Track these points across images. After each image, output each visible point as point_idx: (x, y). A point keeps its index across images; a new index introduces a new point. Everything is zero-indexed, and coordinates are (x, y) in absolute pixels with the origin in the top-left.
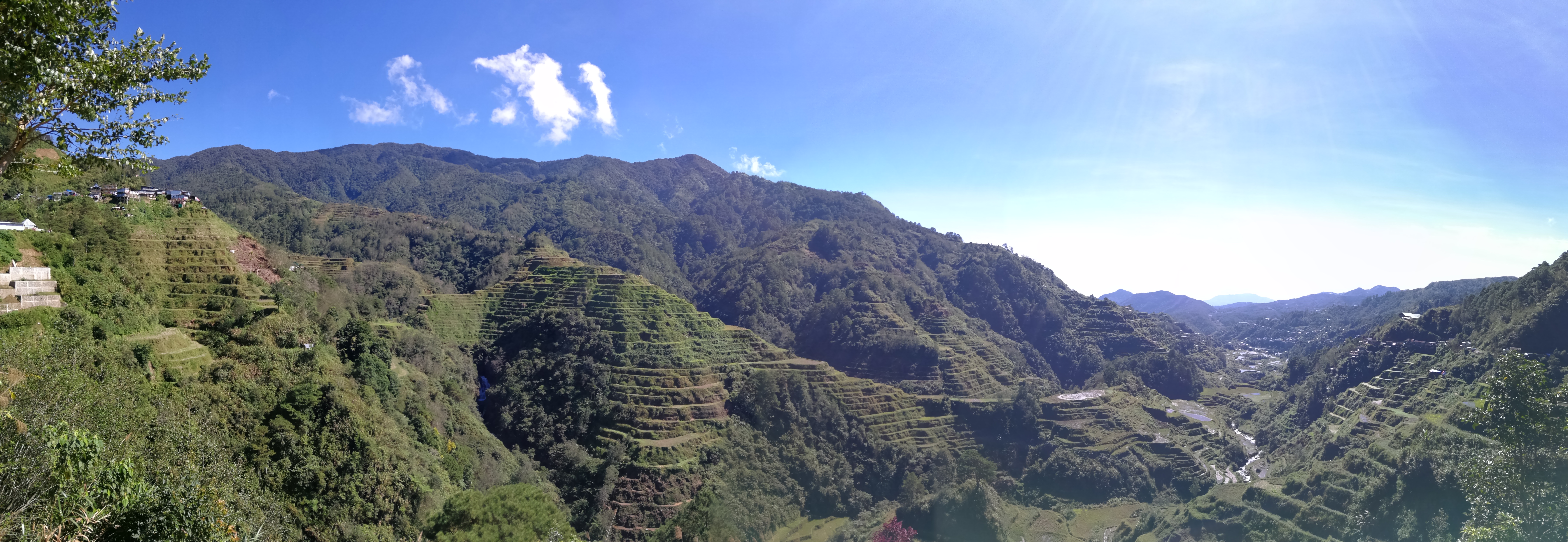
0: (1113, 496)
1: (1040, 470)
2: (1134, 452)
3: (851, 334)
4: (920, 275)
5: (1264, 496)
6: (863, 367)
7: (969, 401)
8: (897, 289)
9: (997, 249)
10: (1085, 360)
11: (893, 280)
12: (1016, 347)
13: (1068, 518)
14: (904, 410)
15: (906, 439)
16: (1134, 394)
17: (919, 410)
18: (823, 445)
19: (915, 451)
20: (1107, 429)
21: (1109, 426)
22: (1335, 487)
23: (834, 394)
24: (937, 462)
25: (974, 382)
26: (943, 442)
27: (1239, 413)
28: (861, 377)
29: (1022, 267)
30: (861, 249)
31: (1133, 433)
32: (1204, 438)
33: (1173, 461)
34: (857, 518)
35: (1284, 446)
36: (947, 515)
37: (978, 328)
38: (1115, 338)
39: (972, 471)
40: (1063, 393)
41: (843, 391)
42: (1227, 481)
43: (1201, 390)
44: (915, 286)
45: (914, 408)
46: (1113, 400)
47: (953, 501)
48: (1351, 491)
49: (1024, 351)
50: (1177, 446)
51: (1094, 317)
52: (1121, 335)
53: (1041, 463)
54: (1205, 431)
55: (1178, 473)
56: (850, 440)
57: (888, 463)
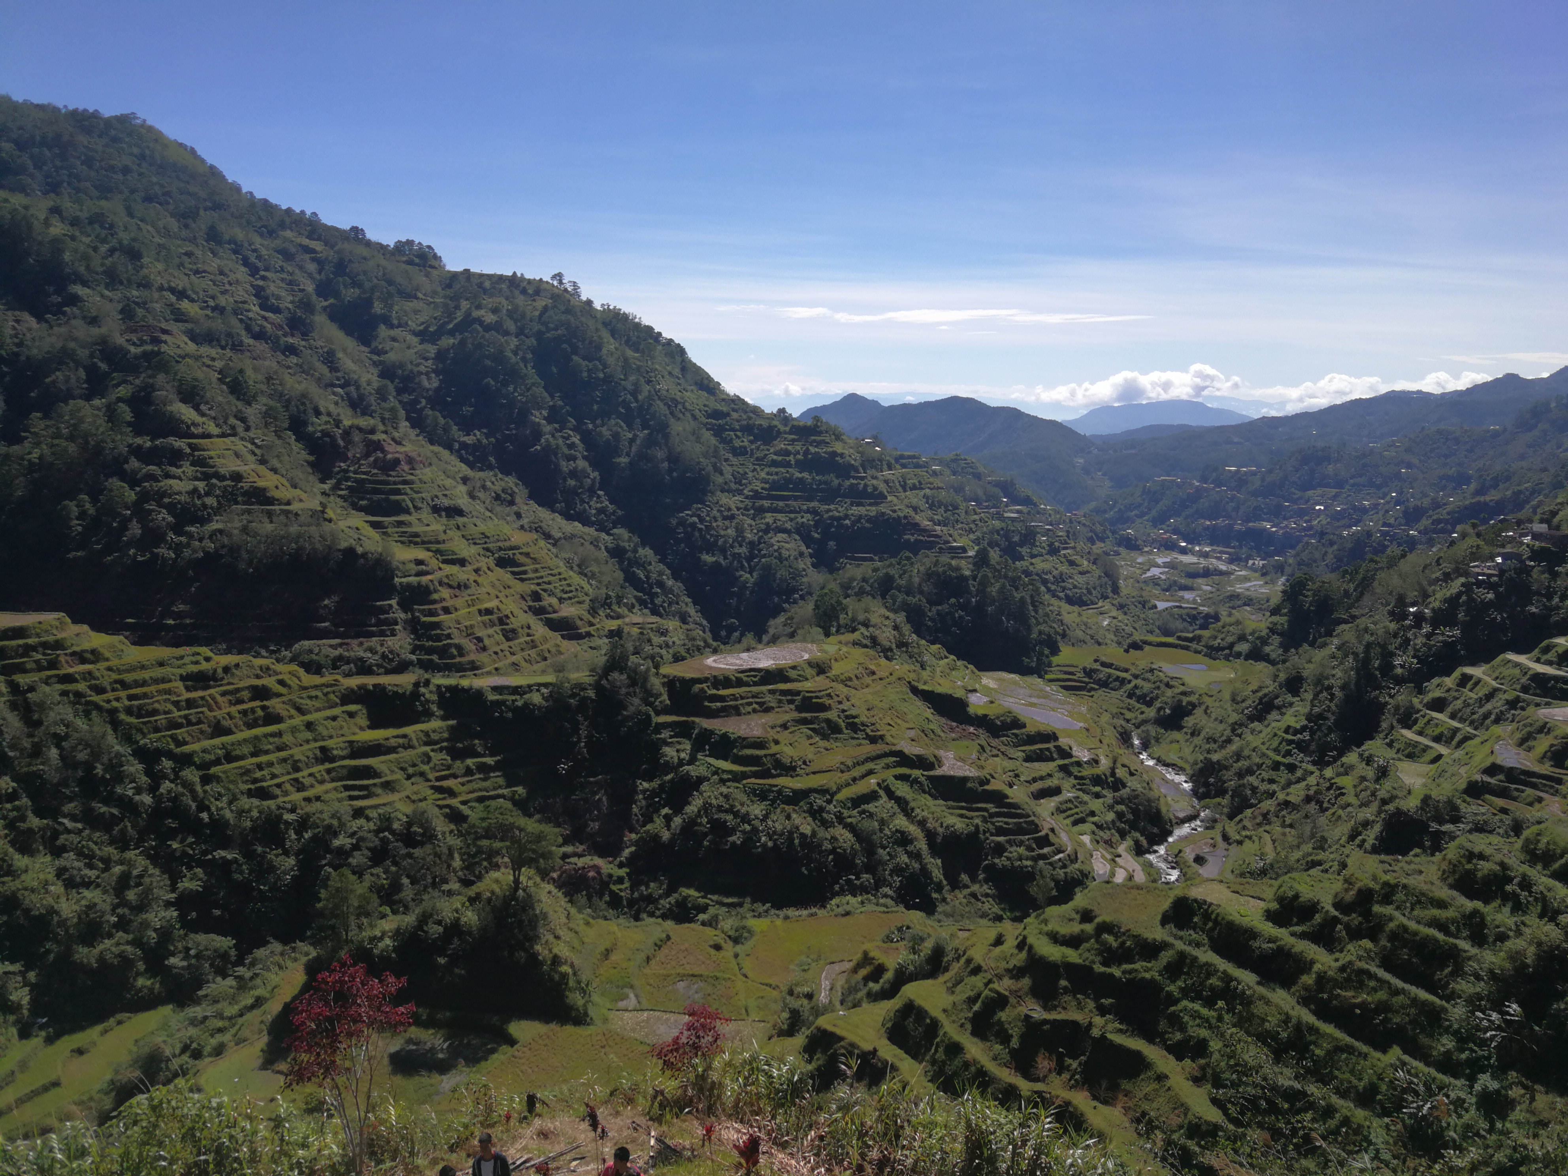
0: (842, 893)
1: (666, 835)
2: (890, 794)
3: (135, 529)
4: (330, 359)
5: (1216, 922)
6: (178, 616)
7: (482, 682)
8: (264, 400)
9: (537, 288)
10: (767, 574)
11: (249, 372)
12: (595, 543)
13: (736, 940)
14: (309, 718)
15: (319, 789)
16: (887, 653)
17: (351, 715)
18: (75, 839)
19: (346, 818)
20: (825, 737)
21: (830, 731)
22: (1412, 925)
23: (96, 698)
24: (409, 839)
25: (492, 636)
26: (423, 788)
27: (1151, 713)
28: (176, 643)
29: (606, 335)
30: (145, 284)
31: (887, 749)
32: (1063, 769)
33: (985, 820)
34: (197, 1002)
35: (1268, 805)
36: (442, 961)
37: (497, 498)
38: (839, 519)
39: (498, 852)
40: (715, 651)
41: (124, 685)
42: (1120, 877)
43: (1055, 651)
44: (314, 391)
45: (337, 711)
46: (837, 669)
47: (454, 929)
48: (1464, 945)
49: (617, 553)
50: (994, 786)
51: (788, 465)
52: (855, 510)
53: (668, 819)
54: (1065, 754)
55: (999, 850)
56: (158, 813)
57: (274, 856)
